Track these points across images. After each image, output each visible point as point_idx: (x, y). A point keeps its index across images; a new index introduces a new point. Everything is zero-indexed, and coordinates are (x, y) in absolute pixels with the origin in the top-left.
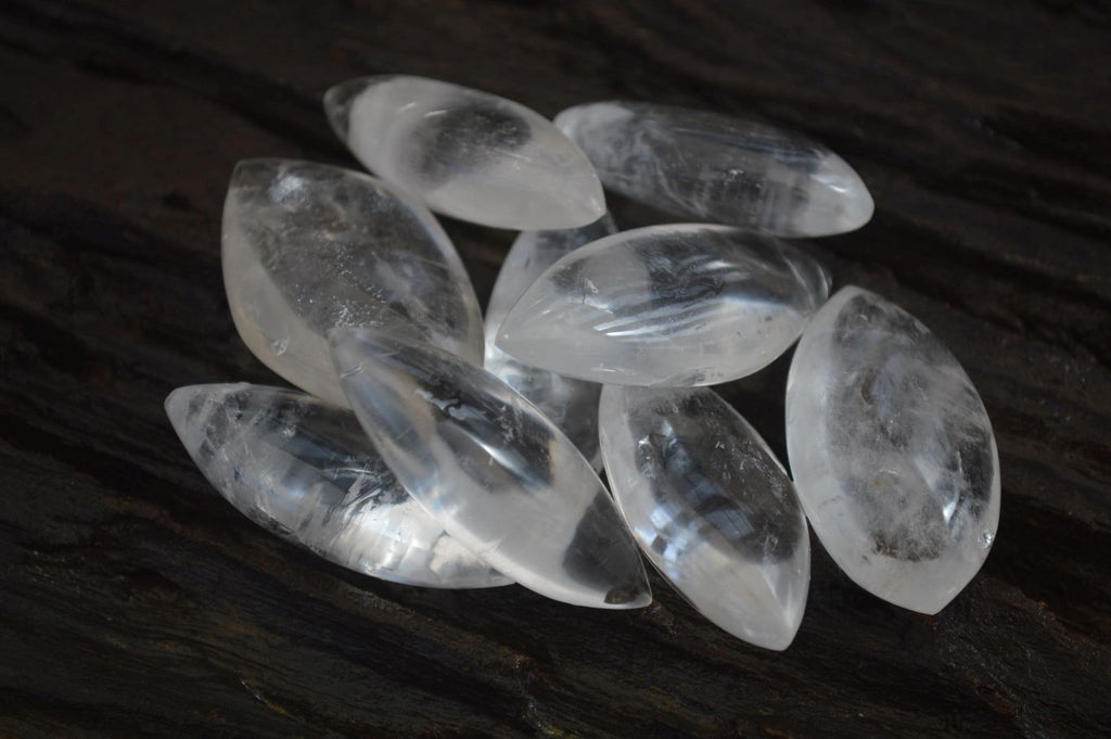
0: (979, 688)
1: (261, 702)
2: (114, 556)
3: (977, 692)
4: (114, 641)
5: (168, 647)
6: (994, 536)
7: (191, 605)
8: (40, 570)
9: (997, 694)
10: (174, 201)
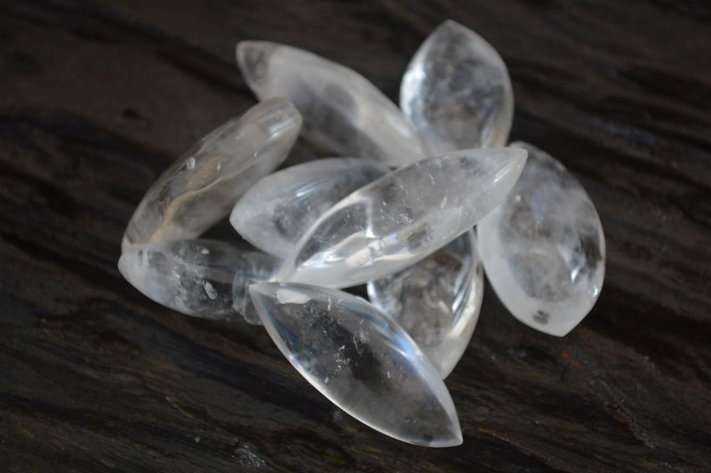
0: (608, 407)
1: (177, 410)
2: (91, 323)
3: (606, 409)
4: (90, 373)
5: (123, 378)
6: (600, 290)
7: (136, 352)
8: (46, 331)
9: (618, 411)
10: (130, 114)
